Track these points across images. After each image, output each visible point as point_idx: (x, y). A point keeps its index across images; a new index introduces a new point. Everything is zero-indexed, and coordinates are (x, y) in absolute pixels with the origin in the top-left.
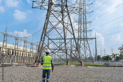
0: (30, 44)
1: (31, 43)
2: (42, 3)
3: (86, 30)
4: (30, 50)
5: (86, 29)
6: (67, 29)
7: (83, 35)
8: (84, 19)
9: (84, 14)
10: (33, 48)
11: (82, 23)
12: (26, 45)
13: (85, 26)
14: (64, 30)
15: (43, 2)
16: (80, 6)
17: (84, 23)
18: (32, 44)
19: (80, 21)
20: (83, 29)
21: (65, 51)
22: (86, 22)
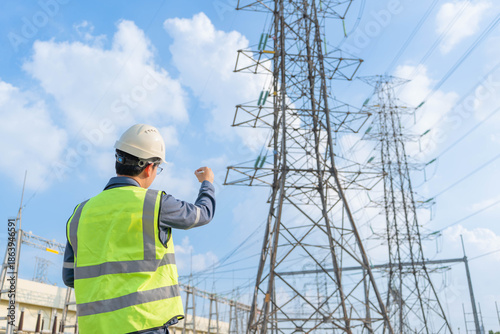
0: (207, 297)
1: (212, 296)
2: (257, 169)
3: (418, 234)
4: (207, 320)
5: (415, 228)
6: (343, 248)
7: (408, 252)
8: (402, 191)
9: (403, 171)
10: (217, 314)
11: (396, 206)
12: (194, 304)
13: (411, 215)
14: (333, 249)
15: (258, 166)
16: (385, 142)
17: (405, 208)
18: (213, 298)
19: (390, 200)
20: (405, 231)
21: (344, 322)
22: (413, 202)
